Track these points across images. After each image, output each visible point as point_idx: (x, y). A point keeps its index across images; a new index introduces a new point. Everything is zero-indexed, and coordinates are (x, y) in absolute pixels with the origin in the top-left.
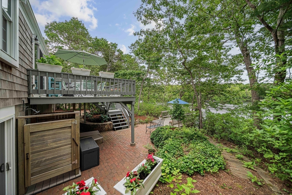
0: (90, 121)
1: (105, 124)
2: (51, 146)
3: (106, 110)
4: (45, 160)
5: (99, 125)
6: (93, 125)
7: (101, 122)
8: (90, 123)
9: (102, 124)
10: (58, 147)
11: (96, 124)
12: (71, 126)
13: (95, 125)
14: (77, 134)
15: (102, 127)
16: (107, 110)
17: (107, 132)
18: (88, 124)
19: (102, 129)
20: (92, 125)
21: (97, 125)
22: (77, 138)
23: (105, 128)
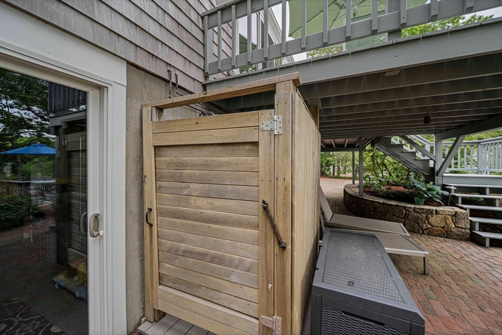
0: (375, 194)
1: (431, 212)
2: (197, 207)
3: (433, 169)
4: (185, 252)
5: (405, 208)
6: (383, 204)
7: (413, 202)
8: (376, 198)
9: (417, 206)
10: (217, 221)
11: (394, 203)
12: (256, 144)
13: (392, 205)
14: (281, 189)
15: (418, 218)
16: (437, 168)
17: (441, 239)
18: (370, 199)
19: (418, 224)
20: (380, 203)
21: (399, 206)
22: (280, 208)
23: (429, 223)
